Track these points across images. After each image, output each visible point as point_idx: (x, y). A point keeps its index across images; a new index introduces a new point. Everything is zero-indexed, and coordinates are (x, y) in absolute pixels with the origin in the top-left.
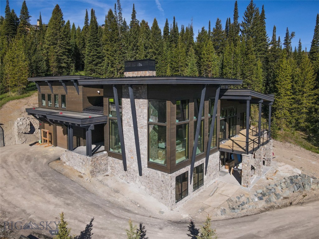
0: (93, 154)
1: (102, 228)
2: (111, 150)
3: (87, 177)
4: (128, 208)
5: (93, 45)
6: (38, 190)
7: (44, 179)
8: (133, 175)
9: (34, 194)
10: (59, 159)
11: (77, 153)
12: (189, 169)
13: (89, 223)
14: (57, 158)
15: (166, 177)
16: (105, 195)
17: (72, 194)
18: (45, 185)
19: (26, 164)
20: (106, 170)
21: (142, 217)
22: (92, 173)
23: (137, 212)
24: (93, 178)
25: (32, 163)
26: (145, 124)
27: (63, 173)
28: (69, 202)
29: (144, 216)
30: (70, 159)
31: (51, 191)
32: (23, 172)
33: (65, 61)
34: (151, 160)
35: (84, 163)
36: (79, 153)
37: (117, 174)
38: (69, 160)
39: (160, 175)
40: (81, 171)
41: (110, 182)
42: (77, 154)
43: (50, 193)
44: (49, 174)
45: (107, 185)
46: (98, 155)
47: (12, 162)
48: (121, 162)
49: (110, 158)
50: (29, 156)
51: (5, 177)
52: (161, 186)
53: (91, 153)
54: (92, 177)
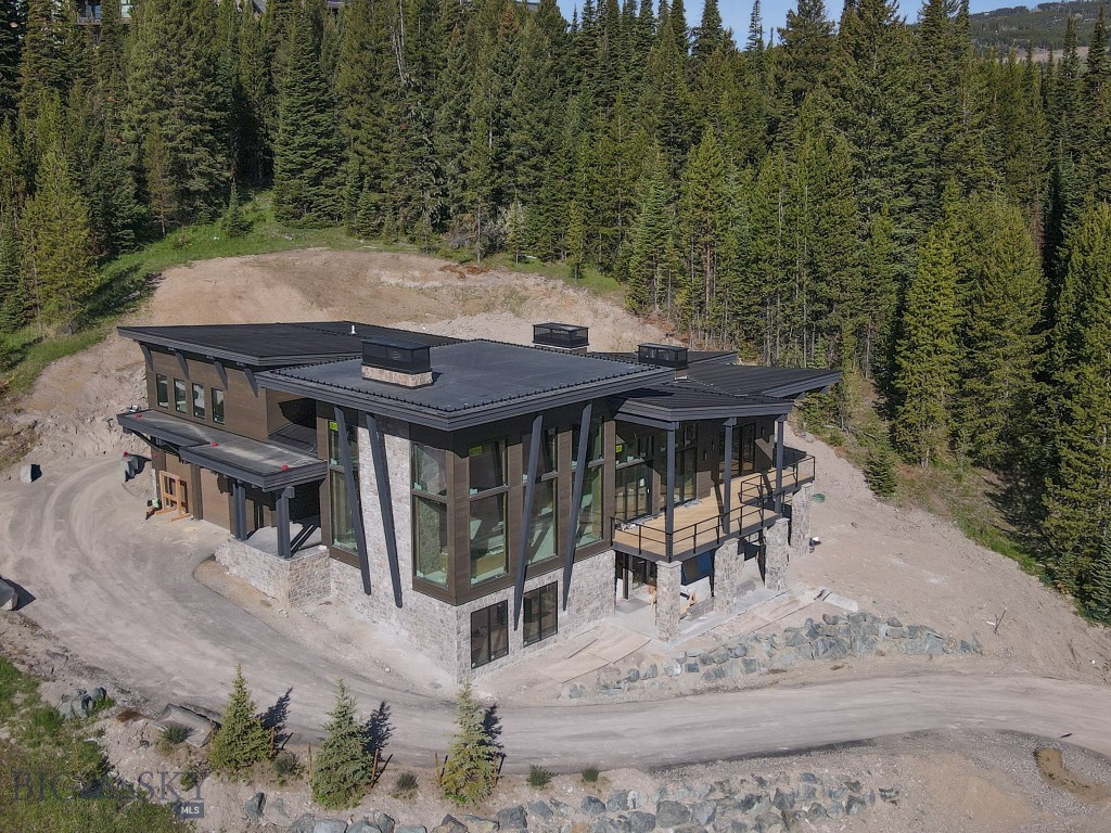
0: (294, 552)
1: (307, 704)
2: (337, 543)
3: (281, 607)
4: (363, 674)
5: (303, 105)
6: (178, 629)
7: (185, 607)
8: (384, 604)
9: (170, 638)
10: (213, 557)
11: (255, 547)
12: (508, 595)
13: (283, 695)
14: (207, 555)
15: (449, 613)
16: (320, 646)
17: (249, 642)
18: (190, 620)
19: (138, 568)
20: (326, 591)
21: (391, 691)
22: (293, 597)
23: (380, 681)
24: (293, 609)
25: (149, 567)
26: (405, 494)
27: (226, 594)
28: (244, 656)
29: (393, 689)
30: (241, 560)
31: (205, 632)
32: (137, 590)
33: (202, 167)
34: (419, 574)
35: (273, 573)
36: (260, 549)
37: (350, 601)
38: (238, 564)
39: (437, 608)
40: (266, 591)
41: (333, 620)
42: (257, 552)
43: (203, 638)
44: (195, 597)
45: (325, 626)
46: (306, 555)
47: (102, 562)
48: (358, 573)
49: (335, 563)
50: (137, 547)
51: (101, 599)
52: (439, 631)
53: (289, 548)
54: (293, 605)
